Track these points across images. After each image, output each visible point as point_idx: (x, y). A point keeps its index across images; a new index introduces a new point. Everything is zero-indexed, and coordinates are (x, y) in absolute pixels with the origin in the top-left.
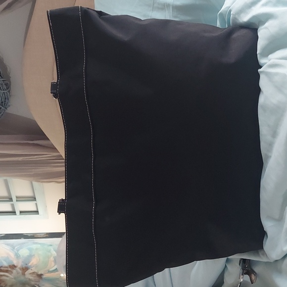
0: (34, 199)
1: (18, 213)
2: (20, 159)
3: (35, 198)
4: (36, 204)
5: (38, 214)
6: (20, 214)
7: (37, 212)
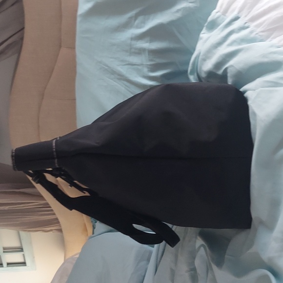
0: (20, 249)
1: (5, 265)
2: (6, 208)
3: (22, 249)
4: (24, 255)
5: (26, 265)
6: (7, 267)
7: (24, 264)
